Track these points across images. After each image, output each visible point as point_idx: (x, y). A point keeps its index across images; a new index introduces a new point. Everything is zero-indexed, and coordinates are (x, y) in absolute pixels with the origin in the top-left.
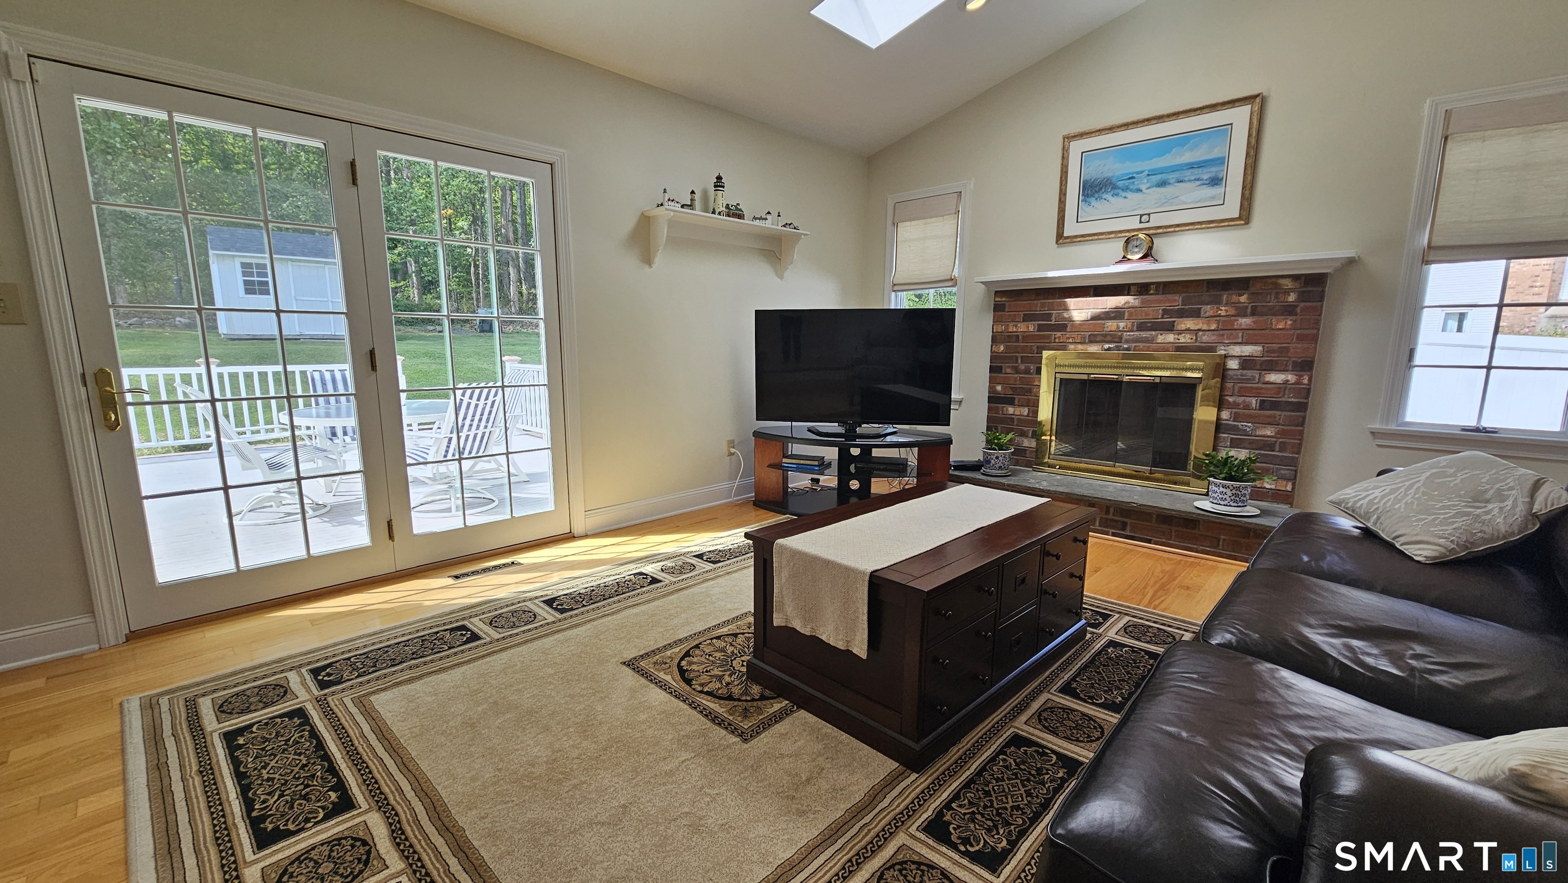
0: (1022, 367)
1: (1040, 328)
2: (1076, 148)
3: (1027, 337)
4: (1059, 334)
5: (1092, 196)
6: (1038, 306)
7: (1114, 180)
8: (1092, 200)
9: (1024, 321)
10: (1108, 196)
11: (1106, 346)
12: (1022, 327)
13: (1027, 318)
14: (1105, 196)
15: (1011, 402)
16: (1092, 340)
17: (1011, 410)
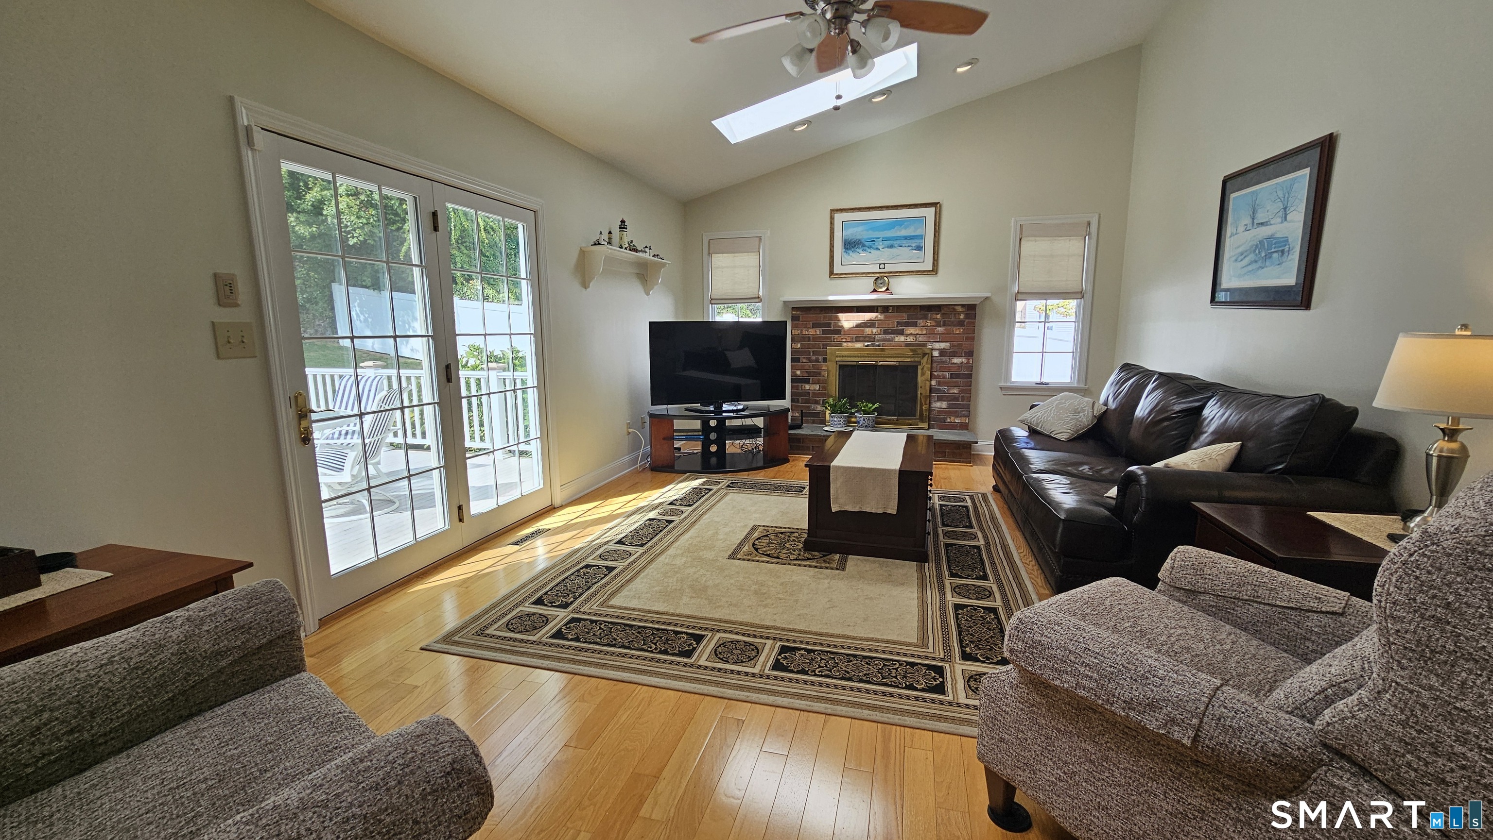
0: (814, 358)
1: (824, 332)
2: (839, 218)
3: (815, 338)
4: (836, 336)
5: (850, 249)
6: (822, 318)
7: (863, 241)
8: (850, 252)
9: (813, 328)
10: (860, 251)
11: (866, 344)
12: (812, 332)
13: (815, 326)
14: (858, 250)
15: (807, 381)
16: (858, 340)
17: (807, 387)
